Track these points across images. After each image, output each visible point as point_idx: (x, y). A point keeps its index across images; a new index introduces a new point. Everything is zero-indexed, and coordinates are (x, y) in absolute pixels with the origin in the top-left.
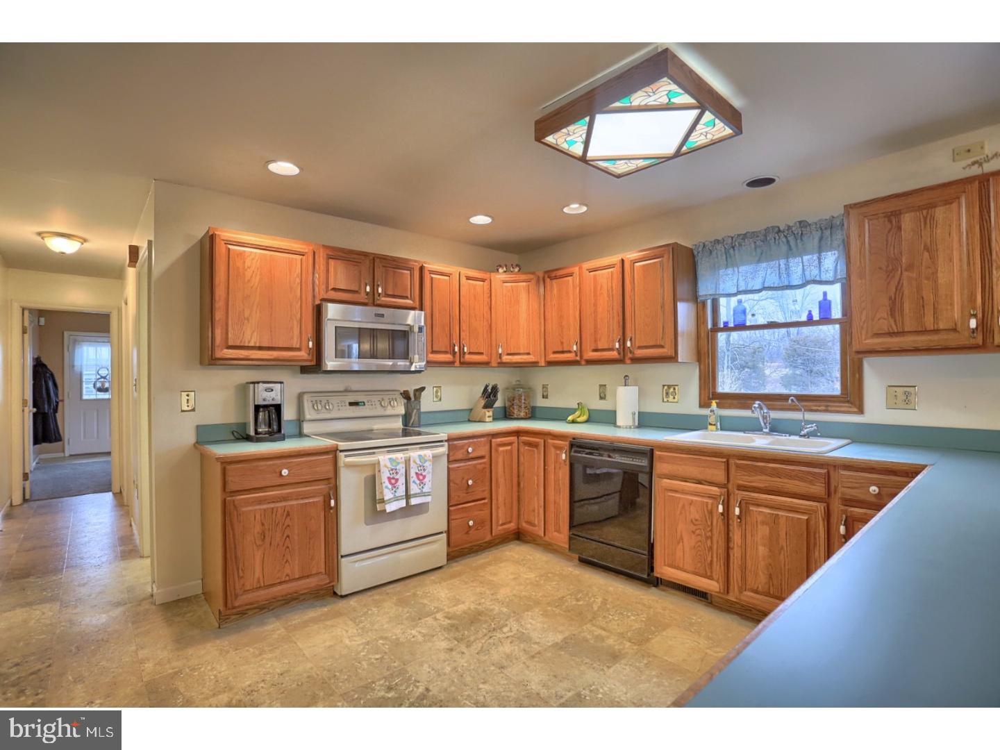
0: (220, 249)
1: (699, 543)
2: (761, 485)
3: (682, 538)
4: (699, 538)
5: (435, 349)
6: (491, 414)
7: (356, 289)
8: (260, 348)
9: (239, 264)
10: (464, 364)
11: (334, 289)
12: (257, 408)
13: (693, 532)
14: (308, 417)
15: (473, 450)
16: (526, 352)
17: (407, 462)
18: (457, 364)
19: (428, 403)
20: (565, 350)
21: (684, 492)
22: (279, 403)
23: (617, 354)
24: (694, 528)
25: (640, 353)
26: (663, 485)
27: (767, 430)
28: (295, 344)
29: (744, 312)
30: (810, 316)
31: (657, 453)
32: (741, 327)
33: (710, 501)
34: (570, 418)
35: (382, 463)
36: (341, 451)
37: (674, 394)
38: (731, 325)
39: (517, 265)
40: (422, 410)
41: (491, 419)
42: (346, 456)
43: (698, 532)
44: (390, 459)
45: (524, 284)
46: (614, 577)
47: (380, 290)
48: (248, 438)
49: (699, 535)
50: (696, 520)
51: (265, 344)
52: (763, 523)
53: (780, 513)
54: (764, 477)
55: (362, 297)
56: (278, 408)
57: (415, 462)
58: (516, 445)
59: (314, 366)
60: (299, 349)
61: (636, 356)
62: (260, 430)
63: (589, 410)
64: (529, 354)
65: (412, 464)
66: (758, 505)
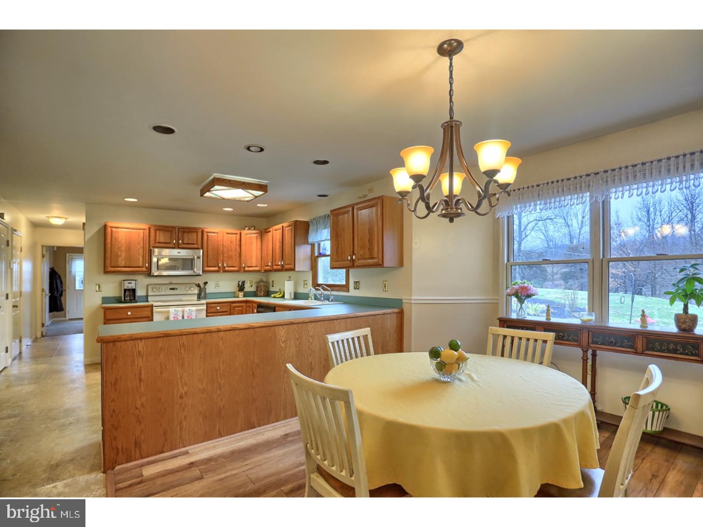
0: (109, 230)
5: (209, 265)
6: (242, 294)
7: (169, 242)
8: (125, 267)
9: (116, 235)
10: (225, 271)
11: (159, 243)
12: (125, 290)
14: (150, 294)
15: (220, 308)
16: (255, 265)
17: (183, 311)
18: (221, 271)
19: (210, 289)
20: (268, 265)
22: (134, 288)
25: (286, 267)
27: (322, 299)
28: (141, 264)
29: (325, 249)
31: (276, 308)
34: (272, 296)
35: (171, 312)
36: (155, 306)
37: (306, 284)
38: (322, 254)
39: (254, 226)
40: (207, 292)
41: (242, 296)
42: (156, 308)
44: (175, 310)
45: (255, 235)
47: (180, 242)
48: (121, 302)
51: (127, 265)
55: (172, 246)
56: (134, 291)
57: (186, 311)
58: (245, 307)
59: (149, 274)
60: (142, 267)
62: (126, 299)
64: (256, 267)
65: (185, 312)
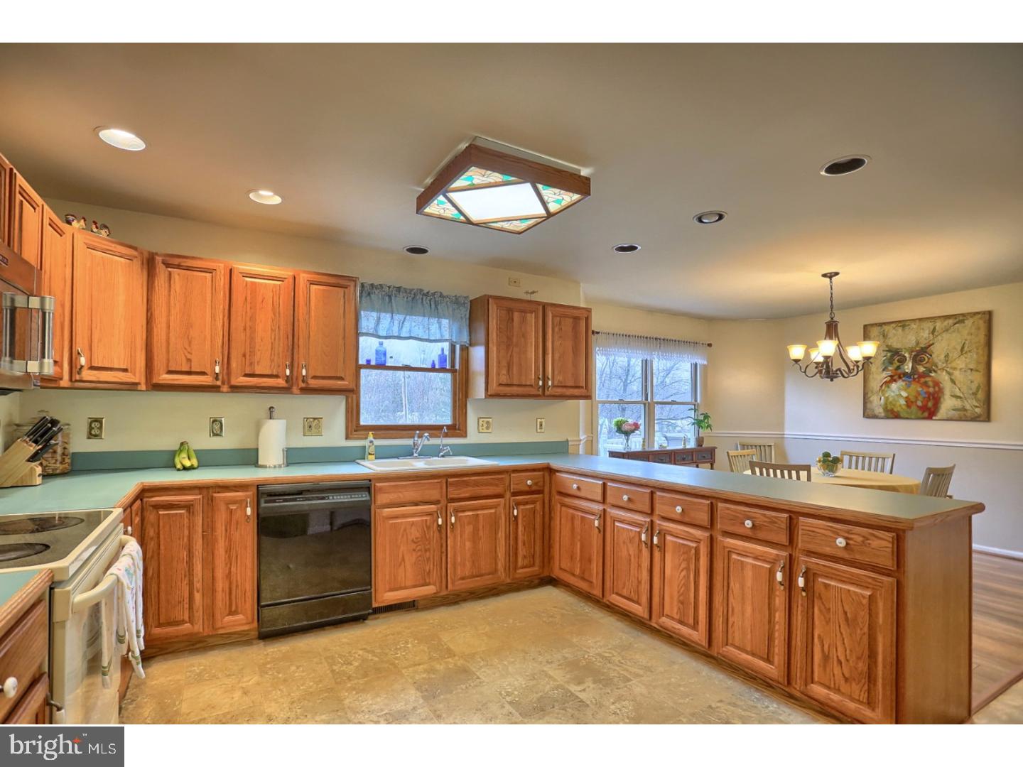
1: (420, 558)
2: (467, 495)
3: (403, 559)
4: (419, 553)
13: (414, 550)
16: (122, 367)
20: (193, 370)
21: (404, 516)
23: (284, 382)
24: (414, 546)
25: (314, 383)
26: (384, 515)
27: (416, 455)
29: (385, 354)
30: (433, 364)
31: (378, 485)
32: (381, 366)
33: (428, 518)
37: (318, 427)
38: (373, 363)
39: (104, 226)
41: (41, 479)
43: (418, 548)
45: (123, 260)
46: (322, 632)
49: (419, 550)
50: (417, 538)
52: (469, 523)
53: (479, 512)
54: (470, 488)
61: (311, 386)
63: (195, 451)
64: (125, 370)
66: (464, 511)
